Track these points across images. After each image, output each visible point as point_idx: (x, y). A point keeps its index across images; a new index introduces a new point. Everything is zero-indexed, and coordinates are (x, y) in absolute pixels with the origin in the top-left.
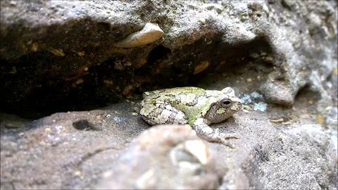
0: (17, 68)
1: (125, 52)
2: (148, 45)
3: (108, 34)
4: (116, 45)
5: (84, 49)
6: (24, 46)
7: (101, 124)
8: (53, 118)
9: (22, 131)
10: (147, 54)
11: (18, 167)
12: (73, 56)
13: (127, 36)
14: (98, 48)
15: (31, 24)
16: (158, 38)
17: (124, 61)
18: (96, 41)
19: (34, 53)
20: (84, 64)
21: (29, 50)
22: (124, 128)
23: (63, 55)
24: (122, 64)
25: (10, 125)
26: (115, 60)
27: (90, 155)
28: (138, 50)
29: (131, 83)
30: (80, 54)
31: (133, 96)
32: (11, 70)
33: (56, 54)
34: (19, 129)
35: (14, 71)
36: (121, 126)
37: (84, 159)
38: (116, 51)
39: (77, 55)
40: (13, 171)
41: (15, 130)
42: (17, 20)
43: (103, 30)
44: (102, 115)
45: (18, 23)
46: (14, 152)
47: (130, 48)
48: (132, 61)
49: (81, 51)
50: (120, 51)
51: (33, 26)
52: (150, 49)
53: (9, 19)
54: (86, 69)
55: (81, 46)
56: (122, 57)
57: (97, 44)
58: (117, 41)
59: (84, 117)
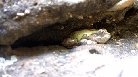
0: (64, 27)
1: (112, 14)
2: (126, 8)
3: (104, 5)
4: (108, 11)
5: (92, 15)
6: (67, 16)
7: (102, 51)
8: (80, 48)
9: (67, 54)
10: (125, 14)
11: (66, 71)
12: (87, 19)
13: (114, 4)
14: (98, 13)
15: (69, 4)
16: (132, 4)
17: (111, 18)
18: (98, 9)
19: (71, 19)
20: (91, 22)
21: (69, 17)
22: (113, 53)
23: (83, 18)
24: (110, 20)
25: (62, 51)
26: (106, 19)
27: (99, 68)
28: (120, 11)
29: (114, 30)
30: (90, 17)
31: (115, 37)
32: (62, 27)
33: (79, 18)
34: (66, 53)
35: (63, 28)
36: (112, 52)
37: (96, 69)
38: (107, 14)
39: (89, 18)
40: (64, 73)
41: (64, 53)
42: (63, 3)
43: (102, 2)
44: (102, 46)
45: (64, 4)
46: (64, 64)
47: (115, 11)
48: (115, 18)
49: (90, 16)
50: (109, 14)
51: (70, 5)
52: (126, 10)
53: (60, 3)
54: (92, 25)
55: (91, 13)
56: (110, 17)
57: (98, 11)
58: (108, 8)
59: (93, 47)
